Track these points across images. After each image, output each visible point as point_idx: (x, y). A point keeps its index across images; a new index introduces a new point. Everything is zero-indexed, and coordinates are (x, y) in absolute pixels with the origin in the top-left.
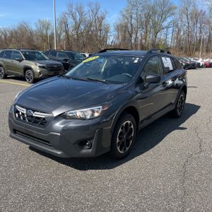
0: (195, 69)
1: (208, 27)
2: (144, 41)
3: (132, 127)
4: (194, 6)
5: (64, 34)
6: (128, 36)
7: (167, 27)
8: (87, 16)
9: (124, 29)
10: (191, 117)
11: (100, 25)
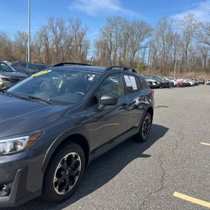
0: (168, 88)
1: (181, 49)
2: (122, 59)
3: (79, 159)
4: (169, 29)
5: (44, 47)
6: (107, 53)
7: (145, 47)
8: (68, 31)
9: (104, 47)
10: (158, 141)
11: (81, 41)
